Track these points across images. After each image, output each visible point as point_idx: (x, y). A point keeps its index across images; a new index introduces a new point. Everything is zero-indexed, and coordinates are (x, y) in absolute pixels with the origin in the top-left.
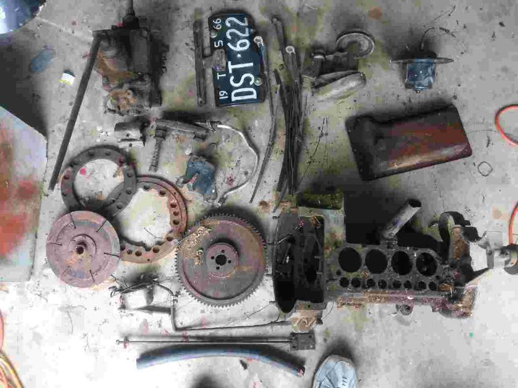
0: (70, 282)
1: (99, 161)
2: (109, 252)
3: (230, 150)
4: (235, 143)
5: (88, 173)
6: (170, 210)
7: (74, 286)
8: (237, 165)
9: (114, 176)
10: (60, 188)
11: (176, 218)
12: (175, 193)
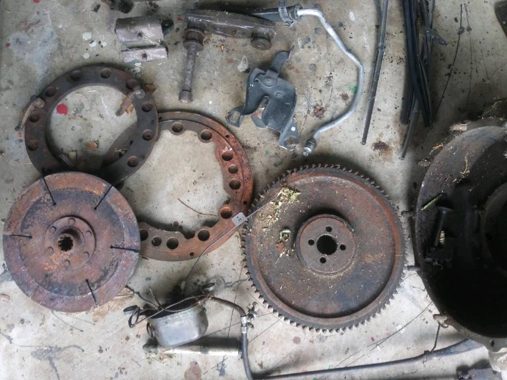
0: (50, 304)
1: (89, 90)
2: (119, 244)
3: (313, 60)
4: (319, 49)
5: (71, 112)
6: (223, 166)
7: (58, 310)
8: (328, 85)
9: (119, 113)
10: (23, 138)
11: (234, 178)
12: (227, 136)
